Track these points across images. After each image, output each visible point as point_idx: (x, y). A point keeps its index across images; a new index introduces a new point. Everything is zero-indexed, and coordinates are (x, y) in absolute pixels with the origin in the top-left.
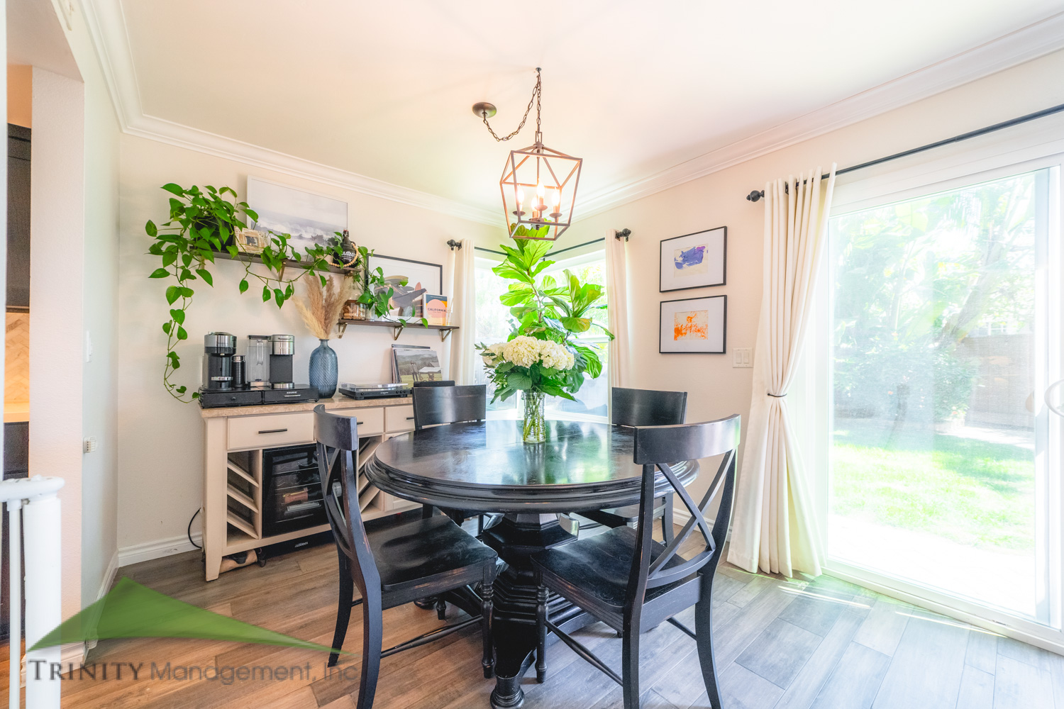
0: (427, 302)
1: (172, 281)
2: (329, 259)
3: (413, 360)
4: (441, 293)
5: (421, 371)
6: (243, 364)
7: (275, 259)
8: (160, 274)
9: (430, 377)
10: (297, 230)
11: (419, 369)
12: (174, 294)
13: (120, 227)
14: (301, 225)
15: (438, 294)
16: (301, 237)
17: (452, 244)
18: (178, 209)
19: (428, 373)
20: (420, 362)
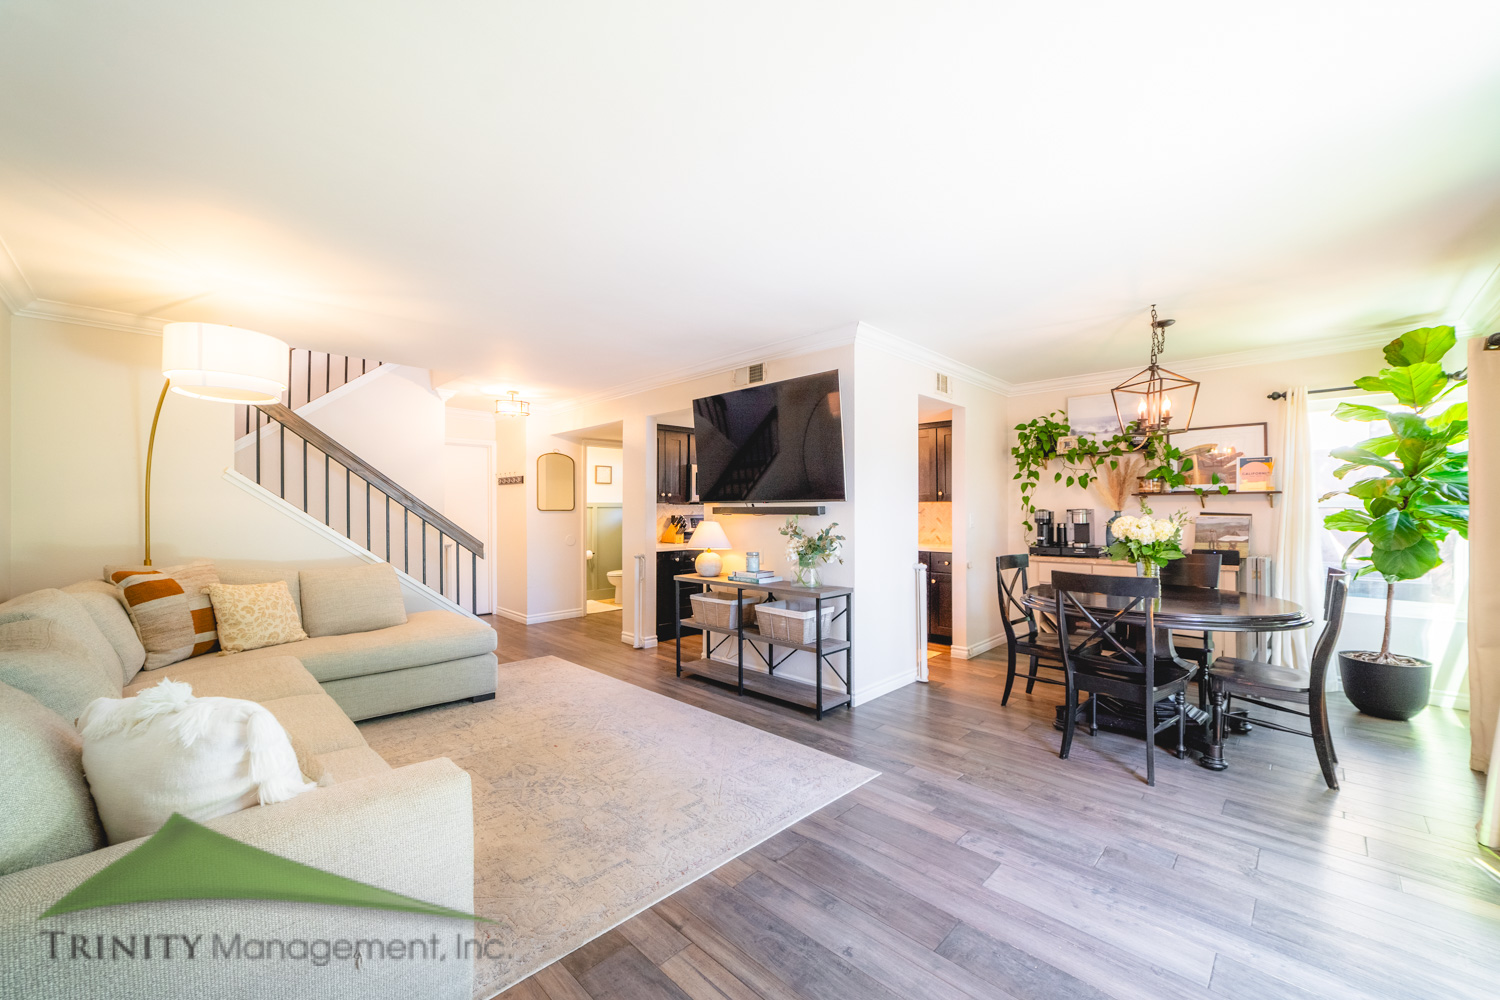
0: (1241, 466)
1: (1024, 479)
2: (1122, 446)
3: (1214, 528)
4: (1266, 454)
5: (1221, 539)
6: (1065, 529)
7: (1087, 451)
8: (1018, 476)
9: (1231, 546)
10: (1103, 427)
11: (1218, 537)
12: (1024, 487)
13: (1005, 452)
14: (1106, 422)
15: (1261, 454)
16: (1106, 432)
17: (1275, 396)
18: (1024, 438)
19: (1230, 542)
20: (1222, 530)
